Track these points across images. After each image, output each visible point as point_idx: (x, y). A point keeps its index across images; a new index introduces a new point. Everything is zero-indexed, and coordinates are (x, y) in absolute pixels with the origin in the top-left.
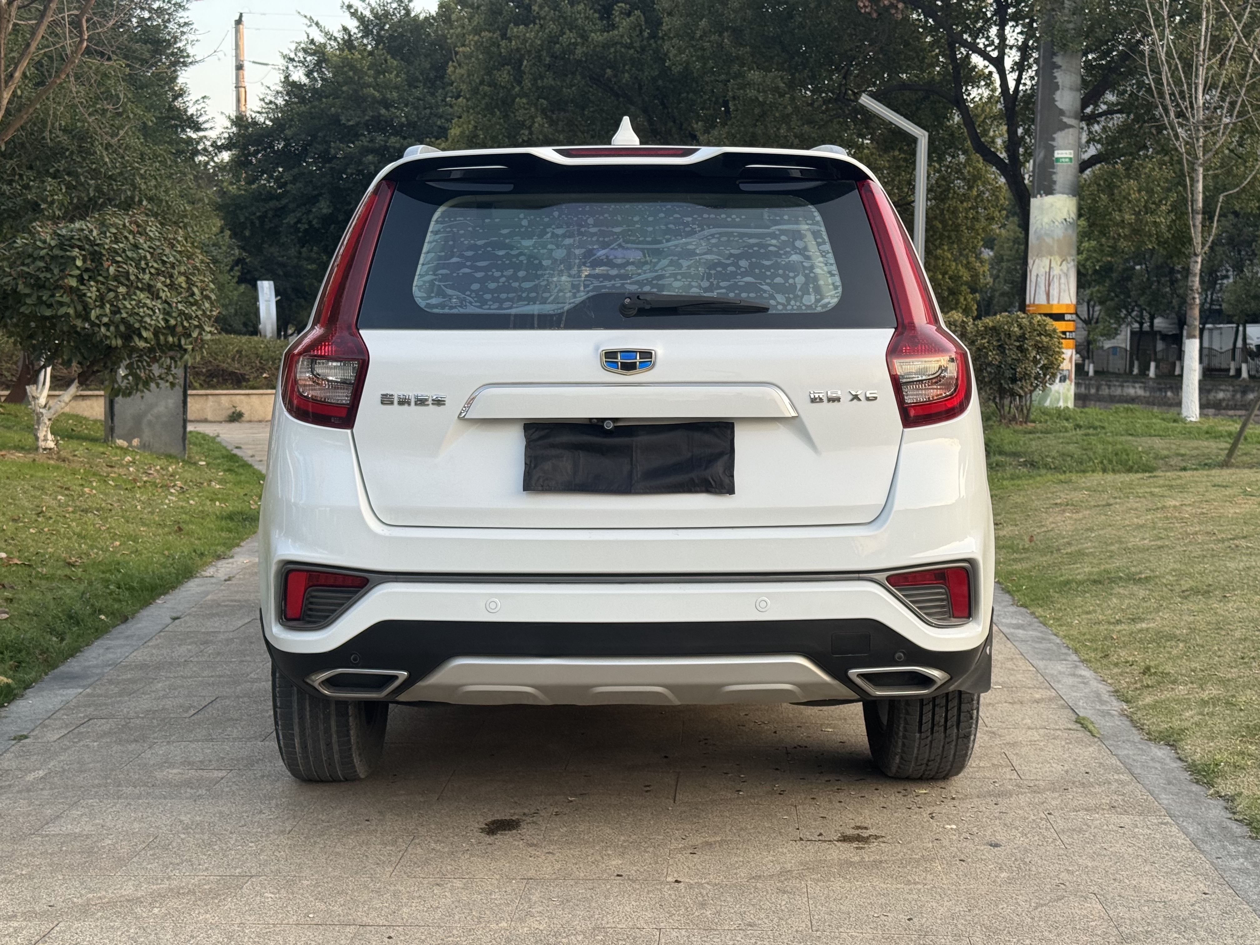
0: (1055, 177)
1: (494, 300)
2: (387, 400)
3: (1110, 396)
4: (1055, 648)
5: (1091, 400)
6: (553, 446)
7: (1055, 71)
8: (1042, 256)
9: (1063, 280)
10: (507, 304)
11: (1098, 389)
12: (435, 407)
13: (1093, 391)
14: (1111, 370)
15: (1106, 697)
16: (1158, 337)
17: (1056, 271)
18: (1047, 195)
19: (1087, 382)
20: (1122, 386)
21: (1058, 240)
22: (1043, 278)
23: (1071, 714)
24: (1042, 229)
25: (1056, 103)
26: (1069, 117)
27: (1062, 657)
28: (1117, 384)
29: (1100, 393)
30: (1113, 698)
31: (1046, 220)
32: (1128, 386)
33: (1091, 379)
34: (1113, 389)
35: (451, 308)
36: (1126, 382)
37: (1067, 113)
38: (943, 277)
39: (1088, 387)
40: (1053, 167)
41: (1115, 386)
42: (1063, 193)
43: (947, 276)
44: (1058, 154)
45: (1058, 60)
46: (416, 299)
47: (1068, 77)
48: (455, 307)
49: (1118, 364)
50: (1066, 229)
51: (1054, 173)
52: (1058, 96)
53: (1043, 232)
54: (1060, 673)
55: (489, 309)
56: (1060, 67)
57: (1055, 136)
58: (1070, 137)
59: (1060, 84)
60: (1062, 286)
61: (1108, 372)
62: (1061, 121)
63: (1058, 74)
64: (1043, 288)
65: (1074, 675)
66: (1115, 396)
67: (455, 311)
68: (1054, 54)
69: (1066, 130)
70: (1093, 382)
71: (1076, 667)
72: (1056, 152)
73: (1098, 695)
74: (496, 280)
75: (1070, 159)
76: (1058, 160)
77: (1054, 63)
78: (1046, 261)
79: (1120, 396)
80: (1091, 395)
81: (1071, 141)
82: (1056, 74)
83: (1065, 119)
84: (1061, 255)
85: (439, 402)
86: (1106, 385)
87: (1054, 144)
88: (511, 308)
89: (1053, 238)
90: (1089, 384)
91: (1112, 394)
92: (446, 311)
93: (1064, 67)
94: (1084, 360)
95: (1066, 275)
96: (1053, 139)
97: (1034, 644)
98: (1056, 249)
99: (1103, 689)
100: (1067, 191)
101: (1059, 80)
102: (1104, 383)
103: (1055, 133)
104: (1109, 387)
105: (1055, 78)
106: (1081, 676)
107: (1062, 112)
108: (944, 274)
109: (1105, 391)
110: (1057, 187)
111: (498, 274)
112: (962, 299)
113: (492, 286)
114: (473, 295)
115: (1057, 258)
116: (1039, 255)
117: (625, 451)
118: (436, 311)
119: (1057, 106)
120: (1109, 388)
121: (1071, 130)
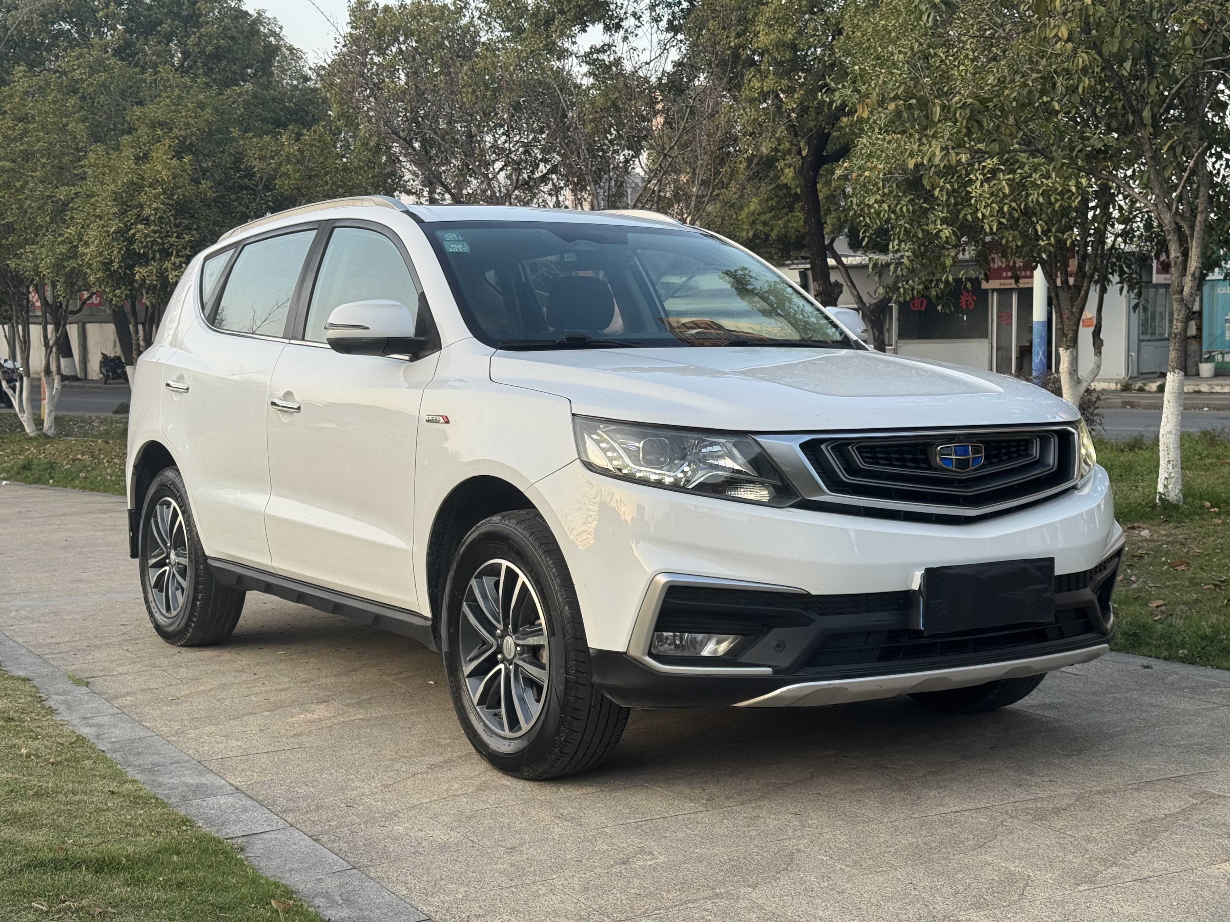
4: (131, 758)
15: (62, 708)
23: (94, 689)
27: (117, 746)
30: (55, 707)
54: (115, 726)
65: (99, 726)
71: (98, 737)
73: (70, 708)
97: (161, 760)
99: (64, 715)
106: (91, 726)
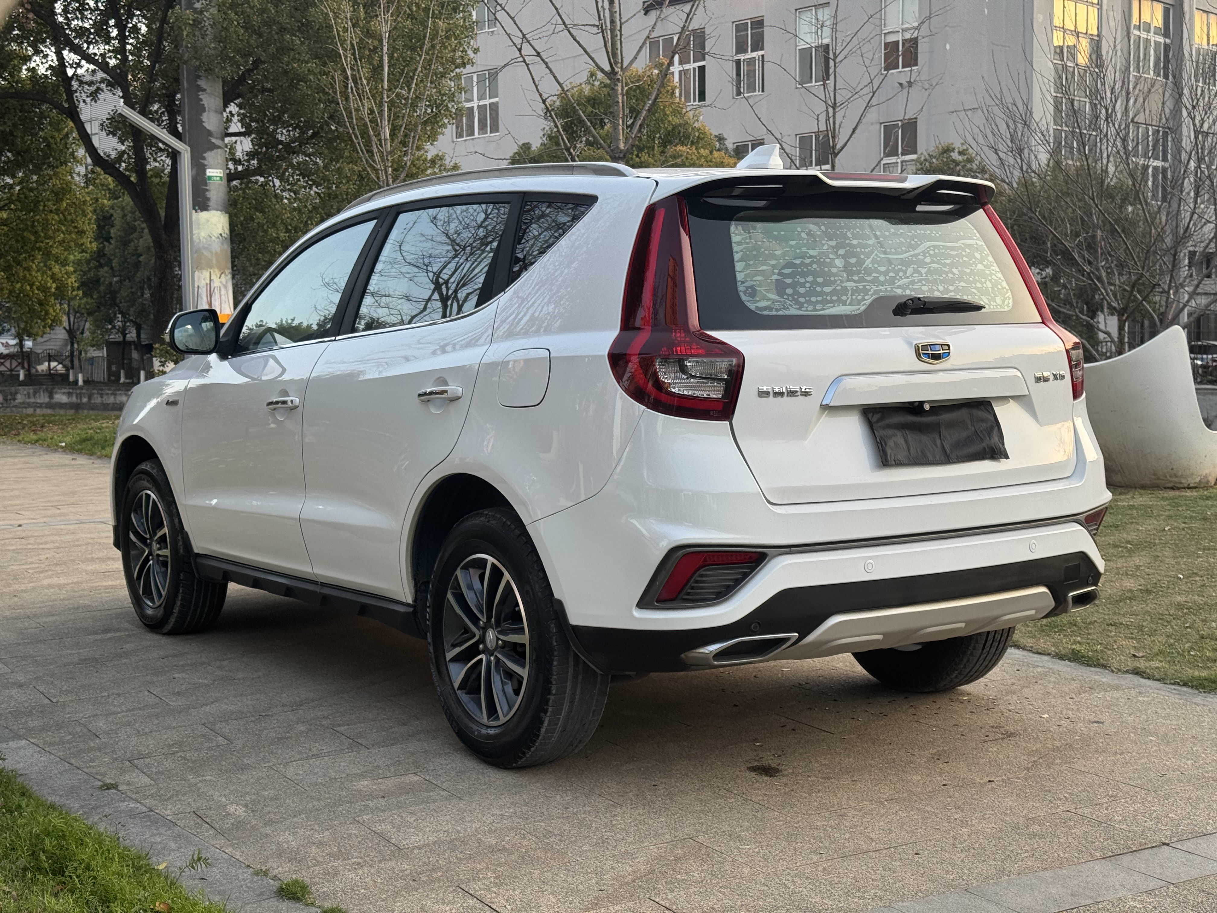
0: (208, 194)
1: (809, 302)
2: (763, 394)
3: (103, 404)
5: (83, 409)
6: (889, 427)
7: (200, 93)
8: (202, 269)
9: (223, 292)
10: (819, 306)
11: (90, 397)
12: (803, 398)
13: (85, 400)
14: (95, 379)
16: (133, 347)
17: (216, 283)
18: (202, 211)
19: (78, 391)
20: (115, 395)
21: (216, 254)
22: (205, 289)
24: (199, 242)
25: (205, 125)
26: (217, 138)
28: (110, 392)
29: (93, 401)
31: (203, 234)
32: (120, 394)
33: (81, 388)
34: (105, 397)
35: (777, 310)
36: (119, 390)
37: (215, 135)
38: (31, 288)
39: (79, 396)
40: (206, 184)
41: (107, 394)
42: (217, 210)
43: (35, 287)
44: (209, 172)
45: (202, 83)
46: (746, 303)
47: (213, 100)
48: (780, 310)
49: (100, 374)
50: (222, 244)
51: (207, 190)
52: (205, 117)
53: (201, 246)
55: (807, 310)
56: (204, 90)
57: (205, 155)
58: (219, 157)
59: (206, 106)
60: (223, 297)
61: (93, 381)
62: (210, 141)
63: (202, 96)
64: (205, 299)
66: (108, 404)
67: (780, 313)
68: (199, 77)
69: (215, 151)
70: (84, 391)
72: (208, 171)
74: (803, 285)
75: (221, 177)
76: (210, 177)
77: (199, 86)
78: (206, 274)
79: (113, 404)
80: (83, 404)
81: (220, 161)
82: (201, 97)
83: (213, 140)
84: (220, 269)
85: (806, 394)
86: (98, 393)
87: (206, 162)
88: (823, 309)
89: (211, 252)
90: (81, 394)
91: (105, 402)
92: (774, 313)
93: (208, 91)
94: (68, 370)
95: (226, 287)
96: (204, 158)
98: (214, 262)
100: (220, 208)
101: (205, 102)
102: (95, 391)
103: (205, 152)
104: (102, 395)
105: (201, 100)
107: (209, 133)
108: (31, 286)
109: (97, 400)
110: (211, 203)
111: (802, 280)
112: (51, 310)
113: (802, 290)
114: (790, 299)
115: (217, 271)
116: (199, 266)
117: (933, 428)
118: (765, 313)
119: (205, 128)
120: (102, 397)
121: (219, 150)
